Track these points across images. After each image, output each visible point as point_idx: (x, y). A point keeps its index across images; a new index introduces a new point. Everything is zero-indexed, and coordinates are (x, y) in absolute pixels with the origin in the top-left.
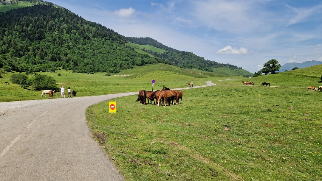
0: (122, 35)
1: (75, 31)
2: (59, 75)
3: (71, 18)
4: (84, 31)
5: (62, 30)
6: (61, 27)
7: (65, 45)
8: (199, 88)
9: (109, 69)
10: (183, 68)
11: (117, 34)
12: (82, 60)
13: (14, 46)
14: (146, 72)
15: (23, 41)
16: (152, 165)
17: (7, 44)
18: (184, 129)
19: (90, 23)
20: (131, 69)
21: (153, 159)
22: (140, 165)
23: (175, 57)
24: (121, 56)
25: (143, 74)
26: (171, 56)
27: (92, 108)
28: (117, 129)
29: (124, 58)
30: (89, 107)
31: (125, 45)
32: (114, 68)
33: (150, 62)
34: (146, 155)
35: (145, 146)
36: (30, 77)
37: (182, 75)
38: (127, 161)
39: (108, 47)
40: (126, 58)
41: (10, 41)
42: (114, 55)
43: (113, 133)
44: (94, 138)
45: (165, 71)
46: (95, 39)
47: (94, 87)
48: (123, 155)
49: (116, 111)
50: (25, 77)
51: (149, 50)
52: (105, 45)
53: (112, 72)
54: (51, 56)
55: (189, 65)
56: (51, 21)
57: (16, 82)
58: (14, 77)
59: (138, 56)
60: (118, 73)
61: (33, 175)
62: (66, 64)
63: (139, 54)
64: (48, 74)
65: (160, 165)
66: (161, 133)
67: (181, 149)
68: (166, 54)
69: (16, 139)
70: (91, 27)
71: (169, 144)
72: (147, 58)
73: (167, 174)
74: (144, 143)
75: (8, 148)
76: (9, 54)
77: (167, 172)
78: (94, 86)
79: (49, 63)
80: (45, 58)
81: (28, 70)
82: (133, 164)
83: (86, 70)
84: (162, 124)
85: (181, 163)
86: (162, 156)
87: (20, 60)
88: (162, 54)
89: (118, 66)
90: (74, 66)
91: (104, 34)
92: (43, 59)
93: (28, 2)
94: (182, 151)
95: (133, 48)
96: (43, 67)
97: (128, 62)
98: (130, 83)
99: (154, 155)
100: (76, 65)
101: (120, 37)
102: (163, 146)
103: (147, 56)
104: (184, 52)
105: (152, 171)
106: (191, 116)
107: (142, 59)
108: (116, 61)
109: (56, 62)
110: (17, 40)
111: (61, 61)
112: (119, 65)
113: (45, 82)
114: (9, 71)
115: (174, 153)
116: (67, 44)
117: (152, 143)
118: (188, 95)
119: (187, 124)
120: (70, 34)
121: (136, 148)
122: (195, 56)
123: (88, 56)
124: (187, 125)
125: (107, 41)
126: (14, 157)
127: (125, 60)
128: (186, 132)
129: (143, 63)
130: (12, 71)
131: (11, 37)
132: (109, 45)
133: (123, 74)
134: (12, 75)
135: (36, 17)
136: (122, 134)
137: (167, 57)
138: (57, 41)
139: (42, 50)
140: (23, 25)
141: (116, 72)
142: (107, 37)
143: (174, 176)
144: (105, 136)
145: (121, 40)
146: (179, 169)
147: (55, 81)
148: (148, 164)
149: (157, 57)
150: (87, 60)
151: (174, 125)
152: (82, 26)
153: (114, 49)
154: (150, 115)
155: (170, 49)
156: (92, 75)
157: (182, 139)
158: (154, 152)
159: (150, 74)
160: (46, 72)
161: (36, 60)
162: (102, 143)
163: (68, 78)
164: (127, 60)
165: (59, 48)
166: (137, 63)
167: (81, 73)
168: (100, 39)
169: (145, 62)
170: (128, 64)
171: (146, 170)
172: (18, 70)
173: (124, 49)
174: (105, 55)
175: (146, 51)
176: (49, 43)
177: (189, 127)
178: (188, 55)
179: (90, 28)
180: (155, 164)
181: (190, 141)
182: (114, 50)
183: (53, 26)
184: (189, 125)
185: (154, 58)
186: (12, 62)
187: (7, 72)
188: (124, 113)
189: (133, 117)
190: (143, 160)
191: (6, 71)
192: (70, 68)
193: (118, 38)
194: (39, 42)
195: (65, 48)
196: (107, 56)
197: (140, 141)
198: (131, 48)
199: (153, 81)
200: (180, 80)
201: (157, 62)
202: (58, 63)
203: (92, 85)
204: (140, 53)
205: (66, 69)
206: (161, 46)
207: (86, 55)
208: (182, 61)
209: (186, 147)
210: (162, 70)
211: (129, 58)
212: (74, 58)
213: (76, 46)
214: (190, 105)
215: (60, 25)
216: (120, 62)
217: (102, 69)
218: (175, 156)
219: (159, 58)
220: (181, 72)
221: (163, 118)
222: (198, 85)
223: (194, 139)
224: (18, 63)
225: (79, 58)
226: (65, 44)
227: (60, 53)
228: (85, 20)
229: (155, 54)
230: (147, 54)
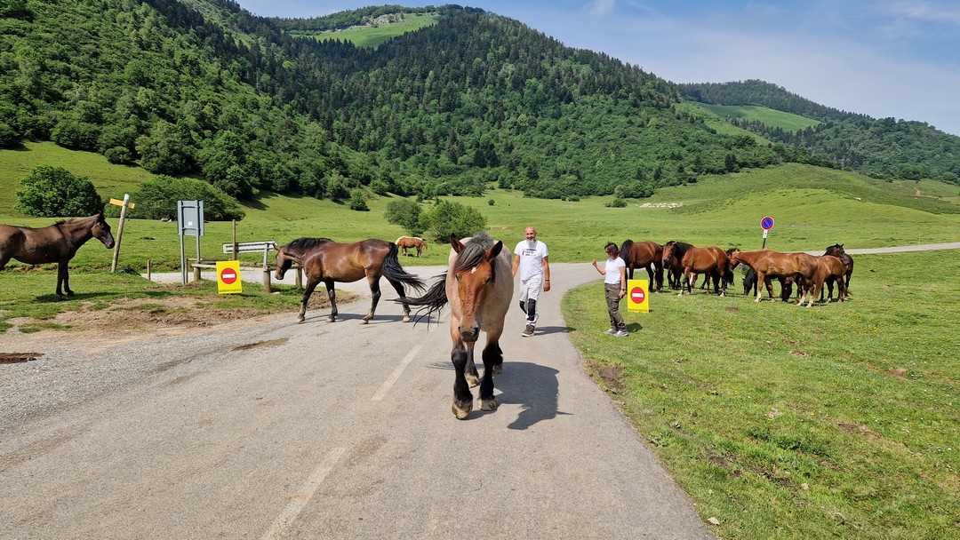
0: (667, 81)
1: (534, 80)
2: (492, 203)
3: (527, 45)
4: (559, 78)
5: (502, 80)
6: (500, 73)
7: (507, 123)
8: (948, 251)
9: (623, 187)
10: (881, 178)
11: (652, 77)
12: (548, 161)
13: (393, 130)
14: (740, 193)
15: (414, 117)
16: (778, 480)
17: (380, 125)
18: (892, 384)
19: (575, 53)
20: (688, 184)
21: (780, 464)
22: (737, 473)
23: (849, 142)
24: (661, 146)
25: (728, 201)
26: (836, 137)
27: (579, 296)
28: (655, 361)
29: (668, 152)
30: (570, 292)
31: (674, 110)
32: (638, 181)
33: (757, 159)
34: (757, 447)
35: (749, 422)
36: (428, 208)
37: (875, 202)
38: (695, 454)
39: (623, 119)
40: (677, 150)
41: (386, 118)
42: (638, 143)
43: (644, 370)
44: (591, 376)
45: (810, 191)
46: (587, 98)
47: (580, 238)
48: (679, 434)
49: (648, 309)
50: (416, 208)
51: (754, 123)
52: (613, 116)
53: (631, 196)
54: (474, 152)
55: (910, 166)
56: (478, 59)
57: (396, 221)
58: (393, 208)
59: (716, 143)
60: (649, 196)
61: (457, 444)
62: (510, 175)
63: (720, 137)
64: (465, 202)
65: (805, 485)
66: (803, 389)
67: (885, 449)
68: (818, 131)
69: (411, 356)
70: (578, 65)
71: (835, 426)
72: (747, 147)
73: (833, 517)
74: (746, 413)
75: (397, 373)
76: (382, 153)
77: (833, 513)
78: (577, 235)
79: (469, 173)
80: (460, 159)
81: (421, 191)
82: (714, 466)
83: (558, 188)
84: (805, 360)
85: (884, 495)
86: (811, 459)
87: (405, 167)
88: (799, 133)
89: (648, 176)
90: (528, 178)
91: (614, 83)
92: (455, 160)
93: (426, 14)
94: (889, 456)
95: (700, 118)
96: (454, 183)
97: (682, 162)
98: (685, 227)
99: (780, 453)
100: (533, 175)
101: (661, 86)
102: (812, 429)
103: (745, 143)
104: (889, 123)
105: (777, 499)
106: (916, 344)
107: (729, 152)
108: (645, 160)
109: (484, 169)
110: (400, 115)
111: (498, 166)
112: (653, 173)
113: (460, 221)
114: (382, 193)
115: (858, 457)
116: (513, 119)
117: (771, 415)
118: (899, 273)
119: (901, 370)
120: (522, 90)
121: (720, 424)
122: (933, 134)
123: (565, 150)
124: (902, 375)
125: (621, 101)
126: (411, 395)
127: (673, 157)
128: (900, 395)
129: (731, 166)
130: (388, 193)
131: (388, 109)
132: (627, 115)
133: (663, 200)
134: (389, 203)
135: (443, 52)
136: (670, 376)
137: (819, 142)
138: (490, 111)
139: (454, 140)
140: (414, 78)
141: (642, 195)
142: (622, 91)
143: (862, 528)
144: (620, 375)
145: (664, 96)
146: (879, 512)
147: (482, 218)
148: (764, 477)
149: (781, 143)
150: (561, 163)
151: (850, 369)
152: (552, 64)
153: (642, 126)
154: (760, 328)
155: (834, 113)
156: (573, 205)
157: (885, 418)
158: (784, 444)
159: (753, 198)
160: (460, 195)
161: (440, 165)
162: (614, 393)
163: (513, 213)
164: (679, 158)
165: (494, 130)
166: (711, 166)
167: (544, 198)
168: (602, 97)
169: (737, 163)
170: (681, 169)
171: (760, 491)
172: (401, 193)
173: (669, 124)
174: (612, 144)
175: (745, 125)
176: (471, 120)
177: (910, 382)
178: (907, 132)
179: (574, 66)
180: (787, 479)
181: (917, 429)
182: (640, 129)
183: (480, 73)
184: (910, 375)
185: (770, 146)
186: (389, 170)
187: (378, 196)
188: (673, 317)
189: (700, 330)
190: (748, 462)
191: (376, 193)
192: (517, 184)
193: (653, 92)
194: (448, 116)
195: (508, 131)
196: (618, 147)
197: (731, 404)
198: (692, 118)
199: (767, 223)
200: (865, 221)
201: (781, 159)
202: (490, 172)
203: (573, 233)
204: (724, 133)
205: (508, 188)
206: (799, 106)
207: (560, 147)
208: (878, 155)
209: (902, 444)
210: (798, 187)
211: (684, 151)
212: (530, 155)
213: (534, 124)
214: (911, 307)
215: (497, 66)
216: (658, 163)
217: (600, 186)
218: (862, 466)
219: (790, 148)
220: (872, 194)
221: (804, 342)
222: (944, 240)
223: (934, 422)
224: (402, 174)
225: (543, 156)
226: (508, 119)
227: (496, 144)
228: (562, 45)
229: (777, 134)
230: (745, 135)
